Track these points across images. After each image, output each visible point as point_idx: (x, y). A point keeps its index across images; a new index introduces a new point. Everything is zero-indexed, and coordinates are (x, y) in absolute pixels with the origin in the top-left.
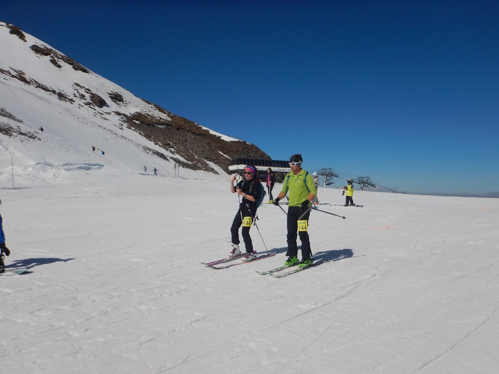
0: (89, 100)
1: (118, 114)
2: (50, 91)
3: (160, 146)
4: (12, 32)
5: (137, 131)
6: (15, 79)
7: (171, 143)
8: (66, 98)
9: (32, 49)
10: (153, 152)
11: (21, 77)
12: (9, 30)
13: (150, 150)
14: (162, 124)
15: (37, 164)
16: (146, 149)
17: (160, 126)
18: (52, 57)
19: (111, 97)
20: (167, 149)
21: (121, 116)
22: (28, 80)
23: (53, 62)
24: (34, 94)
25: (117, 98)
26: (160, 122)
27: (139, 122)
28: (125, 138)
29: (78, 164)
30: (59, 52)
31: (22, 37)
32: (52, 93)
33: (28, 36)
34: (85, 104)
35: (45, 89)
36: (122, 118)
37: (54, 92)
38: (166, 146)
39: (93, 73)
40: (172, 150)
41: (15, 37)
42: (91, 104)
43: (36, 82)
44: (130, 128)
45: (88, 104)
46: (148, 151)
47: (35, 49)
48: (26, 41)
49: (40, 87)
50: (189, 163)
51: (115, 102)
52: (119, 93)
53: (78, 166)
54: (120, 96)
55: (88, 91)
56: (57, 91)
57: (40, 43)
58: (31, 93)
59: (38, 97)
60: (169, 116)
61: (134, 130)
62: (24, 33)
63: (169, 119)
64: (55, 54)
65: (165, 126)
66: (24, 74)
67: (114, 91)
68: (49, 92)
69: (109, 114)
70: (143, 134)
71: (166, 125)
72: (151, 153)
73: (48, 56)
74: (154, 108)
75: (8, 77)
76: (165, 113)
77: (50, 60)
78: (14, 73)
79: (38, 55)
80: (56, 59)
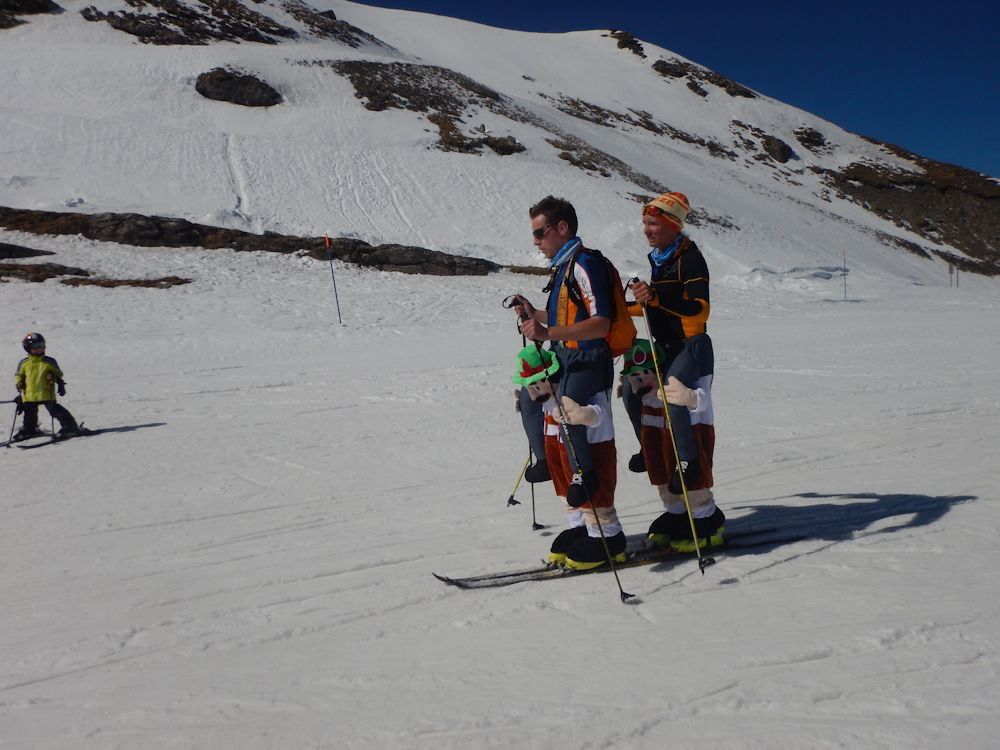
0: (761, 150)
1: (817, 170)
2: (695, 142)
3: (908, 229)
4: (621, 45)
5: (858, 201)
6: (638, 127)
7: (931, 222)
8: (723, 151)
9: (656, 69)
10: (896, 241)
11: (648, 123)
12: (616, 41)
13: (890, 238)
14: (908, 182)
15: (754, 271)
16: (882, 236)
17: (903, 188)
18: (690, 78)
19: (800, 139)
20: (923, 235)
21: (824, 175)
22: (659, 127)
23: (693, 87)
24: (675, 151)
25: (812, 139)
26: (903, 178)
27: (859, 184)
28: (839, 218)
29: (810, 269)
30: (700, 67)
31: (638, 50)
32: (698, 145)
33: (647, 47)
34: (756, 158)
35: (687, 139)
36: (826, 178)
37: (701, 142)
38: (921, 228)
39: (763, 96)
40: (935, 235)
41: (627, 52)
42: (766, 156)
43: (670, 128)
44: (844, 198)
45: (761, 158)
46: (886, 241)
47: (662, 68)
48: (645, 57)
49: (679, 137)
50: (975, 260)
51: (808, 148)
52: (815, 129)
53: (812, 272)
54: (819, 135)
55: (758, 132)
56: (707, 140)
57: (668, 56)
58: (670, 150)
59: (683, 155)
60: (920, 163)
61: (851, 201)
62: (640, 42)
63: (921, 171)
64: (695, 70)
65: (914, 187)
66: (650, 116)
67: (805, 127)
68: (693, 145)
69: (801, 172)
70: (870, 207)
71: (917, 184)
72: (892, 244)
73: (684, 77)
74: (887, 151)
75: (628, 126)
76: (912, 159)
77: (688, 84)
78: (636, 118)
79: (667, 79)
80: (697, 80)
